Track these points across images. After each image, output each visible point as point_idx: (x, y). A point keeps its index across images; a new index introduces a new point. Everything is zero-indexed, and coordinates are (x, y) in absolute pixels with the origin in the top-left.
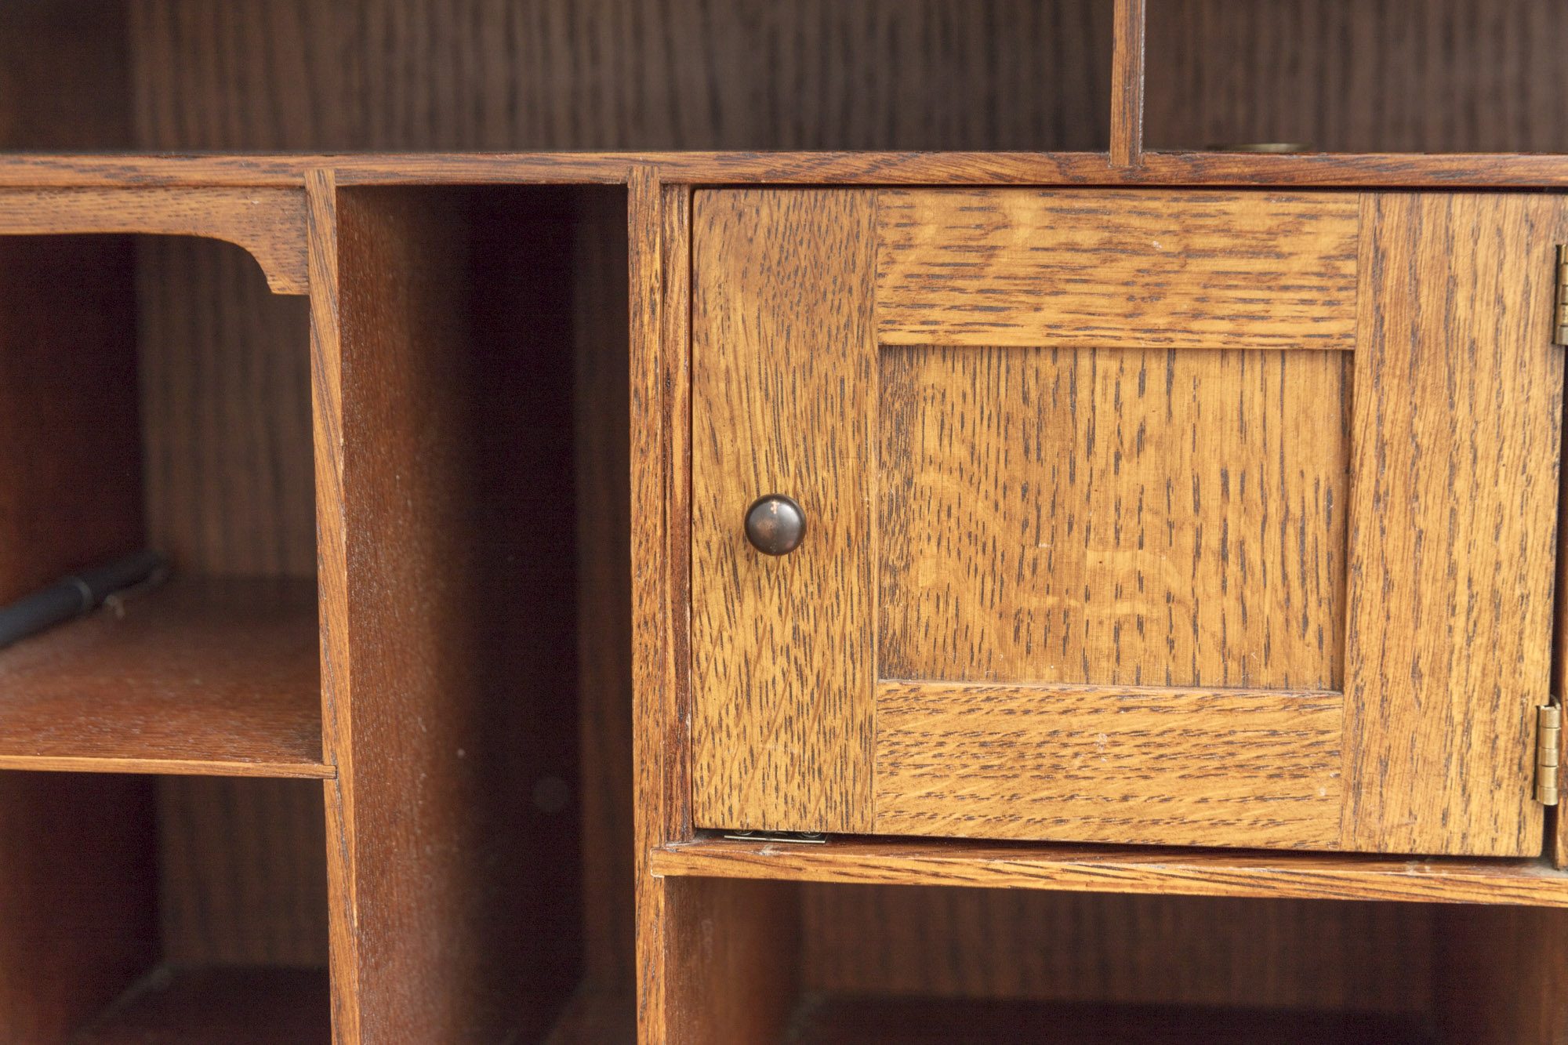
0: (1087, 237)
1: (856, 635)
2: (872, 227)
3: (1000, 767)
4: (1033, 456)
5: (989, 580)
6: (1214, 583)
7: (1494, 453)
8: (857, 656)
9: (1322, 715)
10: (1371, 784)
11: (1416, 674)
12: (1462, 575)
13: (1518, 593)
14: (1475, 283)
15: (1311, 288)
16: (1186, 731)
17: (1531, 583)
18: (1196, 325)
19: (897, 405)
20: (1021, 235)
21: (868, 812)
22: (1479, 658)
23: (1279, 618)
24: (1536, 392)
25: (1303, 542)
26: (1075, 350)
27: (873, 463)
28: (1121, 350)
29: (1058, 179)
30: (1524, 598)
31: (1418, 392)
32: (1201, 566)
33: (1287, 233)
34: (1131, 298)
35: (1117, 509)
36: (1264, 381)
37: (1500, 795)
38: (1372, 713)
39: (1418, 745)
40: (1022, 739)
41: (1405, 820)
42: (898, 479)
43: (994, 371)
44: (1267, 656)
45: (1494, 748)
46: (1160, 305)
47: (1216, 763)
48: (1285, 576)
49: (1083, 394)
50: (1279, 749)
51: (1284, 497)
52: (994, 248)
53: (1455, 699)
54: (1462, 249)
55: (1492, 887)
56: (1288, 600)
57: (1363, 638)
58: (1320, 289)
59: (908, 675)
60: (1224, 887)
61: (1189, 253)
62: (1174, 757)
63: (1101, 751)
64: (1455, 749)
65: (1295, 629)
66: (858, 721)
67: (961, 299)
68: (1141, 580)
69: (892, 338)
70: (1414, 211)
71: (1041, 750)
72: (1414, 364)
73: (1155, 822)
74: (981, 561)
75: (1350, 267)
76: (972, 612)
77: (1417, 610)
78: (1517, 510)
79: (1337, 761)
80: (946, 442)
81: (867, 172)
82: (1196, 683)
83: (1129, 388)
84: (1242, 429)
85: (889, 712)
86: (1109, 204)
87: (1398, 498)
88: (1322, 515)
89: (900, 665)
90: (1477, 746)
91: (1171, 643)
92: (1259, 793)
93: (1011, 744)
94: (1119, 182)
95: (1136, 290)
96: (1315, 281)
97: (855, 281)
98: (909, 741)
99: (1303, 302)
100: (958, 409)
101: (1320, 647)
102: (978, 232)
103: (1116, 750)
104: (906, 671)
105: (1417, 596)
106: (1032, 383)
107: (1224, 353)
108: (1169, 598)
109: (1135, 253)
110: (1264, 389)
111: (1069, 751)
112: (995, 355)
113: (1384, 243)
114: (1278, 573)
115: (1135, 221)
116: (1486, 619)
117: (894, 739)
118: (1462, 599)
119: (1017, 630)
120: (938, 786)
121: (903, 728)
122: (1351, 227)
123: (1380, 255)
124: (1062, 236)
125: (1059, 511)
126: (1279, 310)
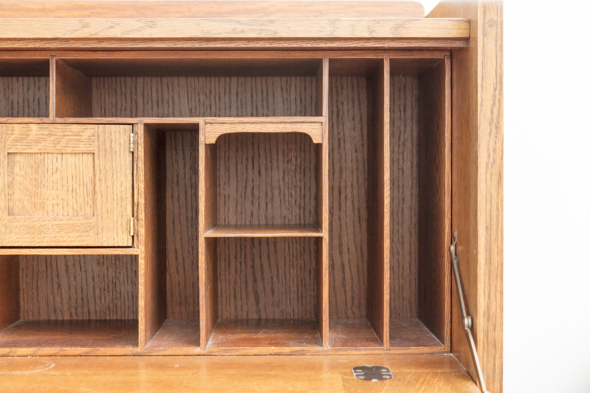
0: (46, 132)
1: (3, 208)
2: (6, 131)
3: (31, 232)
4: (37, 173)
5: (29, 197)
6: (71, 196)
7: (120, 171)
8: (4, 211)
9: (91, 220)
10: (100, 233)
11: (108, 212)
12: (115, 194)
13: (125, 197)
14: (116, 141)
15: (86, 142)
16: (66, 224)
17: (128, 195)
18: (66, 149)
19: (11, 164)
20: (34, 132)
21: (6, 242)
22: (119, 209)
23: (83, 203)
24: (127, 160)
25: (87, 189)
26: (44, 153)
27: (6, 175)
28: (53, 153)
29: (40, 122)
30: (126, 198)
31: (106, 160)
32: (68, 193)
33: (82, 132)
34: (54, 144)
35: (53, 183)
36: (79, 159)
37: (124, 234)
38: (100, 220)
39: (109, 225)
40: (35, 226)
41: (107, 240)
42: (12, 178)
43: (29, 158)
44: (81, 210)
45: (122, 226)
46: (59, 145)
47: (72, 230)
48: (84, 195)
49: (46, 162)
50: (83, 227)
51: (83, 180)
52: (29, 135)
53: (115, 216)
54: (113, 135)
55: (122, 251)
56: (85, 199)
57: (98, 206)
58: (88, 142)
59: (14, 215)
60: (73, 253)
61: (65, 136)
62: (64, 229)
63: (50, 228)
64: (115, 226)
65: (86, 204)
66: (4, 224)
67: (23, 144)
68: (57, 196)
69: (10, 151)
70: (104, 128)
71: (39, 228)
72: (105, 155)
73: (61, 242)
74: (28, 193)
75: (93, 138)
76: (26, 203)
77: (107, 200)
78: (125, 182)
79: (94, 229)
80: (20, 171)
81: (6, 121)
82: (68, 215)
83: (55, 160)
84: (75, 167)
85: (10, 222)
86: (50, 127)
87: (103, 180)
88: (90, 183)
89: (12, 213)
90: (119, 226)
91: (63, 208)
92: (80, 235)
93: (33, 228)
94: (51, 123)
95: (55, 142)
96: (87, 140)
97: (3, 141)
98: (14, 227)
99: (85, 144)
100: (23, 165)
101: (91, 208)
102: (26, 132)
103: (53, 228)
104: (13, 215)
105: (107, 198)
106: (36, 160)
107: (72, 153)
108: (63, 199)
109: (54, 135)
110: (79, 160)
111: (44, 229)
112: (30, 154)
113: (99, 134)
114: (83, 194)
115: (55, 130)
116: (120, 201)
117: (11, 227)
118: (115, 198)
119: (34, 206)
120: (19, 236)
121: (13, 225)
122: (93, 131)
123: (99, 136)
124: (41, 132)
125: (42, 183)
126: (81, 146)
